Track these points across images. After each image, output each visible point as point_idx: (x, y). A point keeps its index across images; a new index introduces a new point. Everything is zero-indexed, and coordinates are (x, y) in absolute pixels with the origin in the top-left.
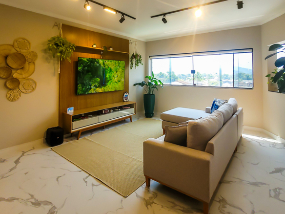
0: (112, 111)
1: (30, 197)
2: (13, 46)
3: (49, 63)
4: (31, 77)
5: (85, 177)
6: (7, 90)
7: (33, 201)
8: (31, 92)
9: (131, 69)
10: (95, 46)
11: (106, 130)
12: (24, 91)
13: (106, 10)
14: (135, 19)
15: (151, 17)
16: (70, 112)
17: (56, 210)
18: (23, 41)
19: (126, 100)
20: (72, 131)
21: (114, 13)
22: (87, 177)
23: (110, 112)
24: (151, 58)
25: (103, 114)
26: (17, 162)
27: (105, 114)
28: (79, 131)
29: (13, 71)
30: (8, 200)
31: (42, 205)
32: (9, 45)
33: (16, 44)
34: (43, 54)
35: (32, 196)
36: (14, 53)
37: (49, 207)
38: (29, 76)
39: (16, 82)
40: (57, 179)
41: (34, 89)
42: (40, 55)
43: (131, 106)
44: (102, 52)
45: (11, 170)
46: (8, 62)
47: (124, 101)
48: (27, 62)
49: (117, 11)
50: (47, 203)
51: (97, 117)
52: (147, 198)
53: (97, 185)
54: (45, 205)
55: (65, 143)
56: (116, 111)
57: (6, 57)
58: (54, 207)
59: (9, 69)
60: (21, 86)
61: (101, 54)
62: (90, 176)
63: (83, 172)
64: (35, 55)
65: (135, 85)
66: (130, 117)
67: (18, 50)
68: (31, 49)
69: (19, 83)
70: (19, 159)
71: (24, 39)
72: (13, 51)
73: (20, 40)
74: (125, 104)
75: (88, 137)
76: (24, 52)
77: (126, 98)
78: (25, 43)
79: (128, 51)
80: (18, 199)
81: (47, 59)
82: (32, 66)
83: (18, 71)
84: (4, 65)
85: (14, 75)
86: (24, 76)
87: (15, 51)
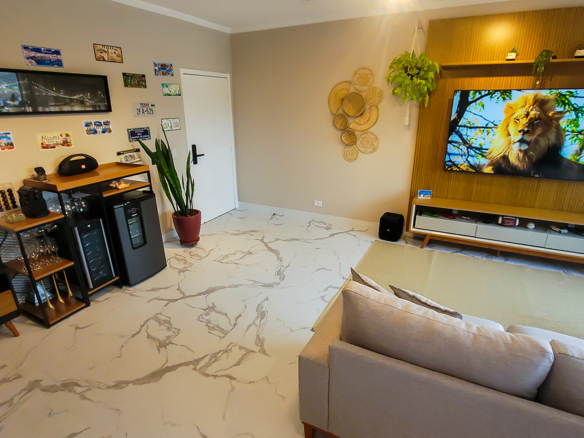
2: (351, 82)
4: (372, 130)
6: (344, 146)
8: (370, 152)
10: (512, 56)
12: (362, 149)
16: (423, 199)
17: (275, 286)
18: (364, 72)
20: (413, 229)
25: (496, 224)
28: (425, 235)
29: (350, 120)
31: (279, 276)
32: (347, 82)
33: (355, 79)
35: (288, 266)
36: (352, 94)
38: (370, 128)
39: (352, 136)
41: (374, 150)
46: (344, 107)
48: (367, 107)
50: (282, 278)
57: (342, 101)
58: (278, 284)
59: (345, 117)
60: (358, 142)
64: (378, 94)
67: (358, 87)
68: (375, 85)
69: (356, 138)
70: (338, 233)
71: (365, 68)
72: (352, 90)
73: (361, 71)
76: (364, 91)
78: (365, 75)
82: (374, 113)
83: (357, 120)
84: (340, 111)
85: (351, 126)
86: (363, 127)
87: (354, 90)
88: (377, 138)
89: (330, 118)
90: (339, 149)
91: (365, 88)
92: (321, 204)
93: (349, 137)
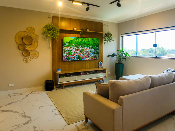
0: (88, 73)
1: (23, 113)
2: (26, 32)
3: (46, 41)
4: (36, 50)
5: (53, 109)
6: (24, 57)
7: (24, 115)
8: (36, 58)
9: (104, 44)
10: (75, 29)
11: (83, 86)
12: (32, 57)
13: (74, 3)
14: (99, 6)
15: (110, 3)
16: (59, 72)
17: (31, 121)
18: (31, 28)
19: (100, 67)
20: (59, 83)
21: (81, 4)
22: (55, 110)
23: (86, 74)
24: (122, 35)
25: (81, 75)
26: (27, 96)
27: (82, 75)
29: (26, 46)
30: (14, 112)
31: (26, 118)
32: (24, 31)
33: (27, 31)
34: (42, 36)
35: (24, 112)
36: (26, 36)
37: (28, 119)
38: (35, 49)
39: (28, 52)
40: (40, 107)
41: (37, 57)
42: (41, 36)
43: (103, 71)
44: (81, 33)
45: (22, 99)
46: (23, 41)
47: (99, 68)
48: (33, 41)
49: (83, 3)
50: (29, 117)
51: (76, 76)
52: (81, 128)
53: (57, 115)
54: (27, 118)
55: (54, 90)
56: (91, 74)
57: (22, 38)
58: (31, 120)
59: (24, 45)
60: (30, 55)
61: (80, 34)
62: (57, 110)
63: (55, 106)
64: (37, 37)
65: (108, 56)
66: (102, 79)
67: (28, 34)
68: (36, 33)
69: (29, 53)
70: (29, 95)
71: (31, 27)
72: (26, 35)
73: (29, 28)
74: (99, 69)
75: (69, 89)
76: (31, 35)
77: (101, 65)
78: (31, 29)
79: (102, 31)
80: (18, 112)
81: (44, 39)
82: (36, 43)
83: (29, 46)
84: (21, 43)
85: (27, 49)
86: (32, 49)
87: (27, 35)
88: (38, 53)
89: (16, 46)
90: (22, 58)
91: (32, 34)
92: (13, 85)
93: (26, 53)
